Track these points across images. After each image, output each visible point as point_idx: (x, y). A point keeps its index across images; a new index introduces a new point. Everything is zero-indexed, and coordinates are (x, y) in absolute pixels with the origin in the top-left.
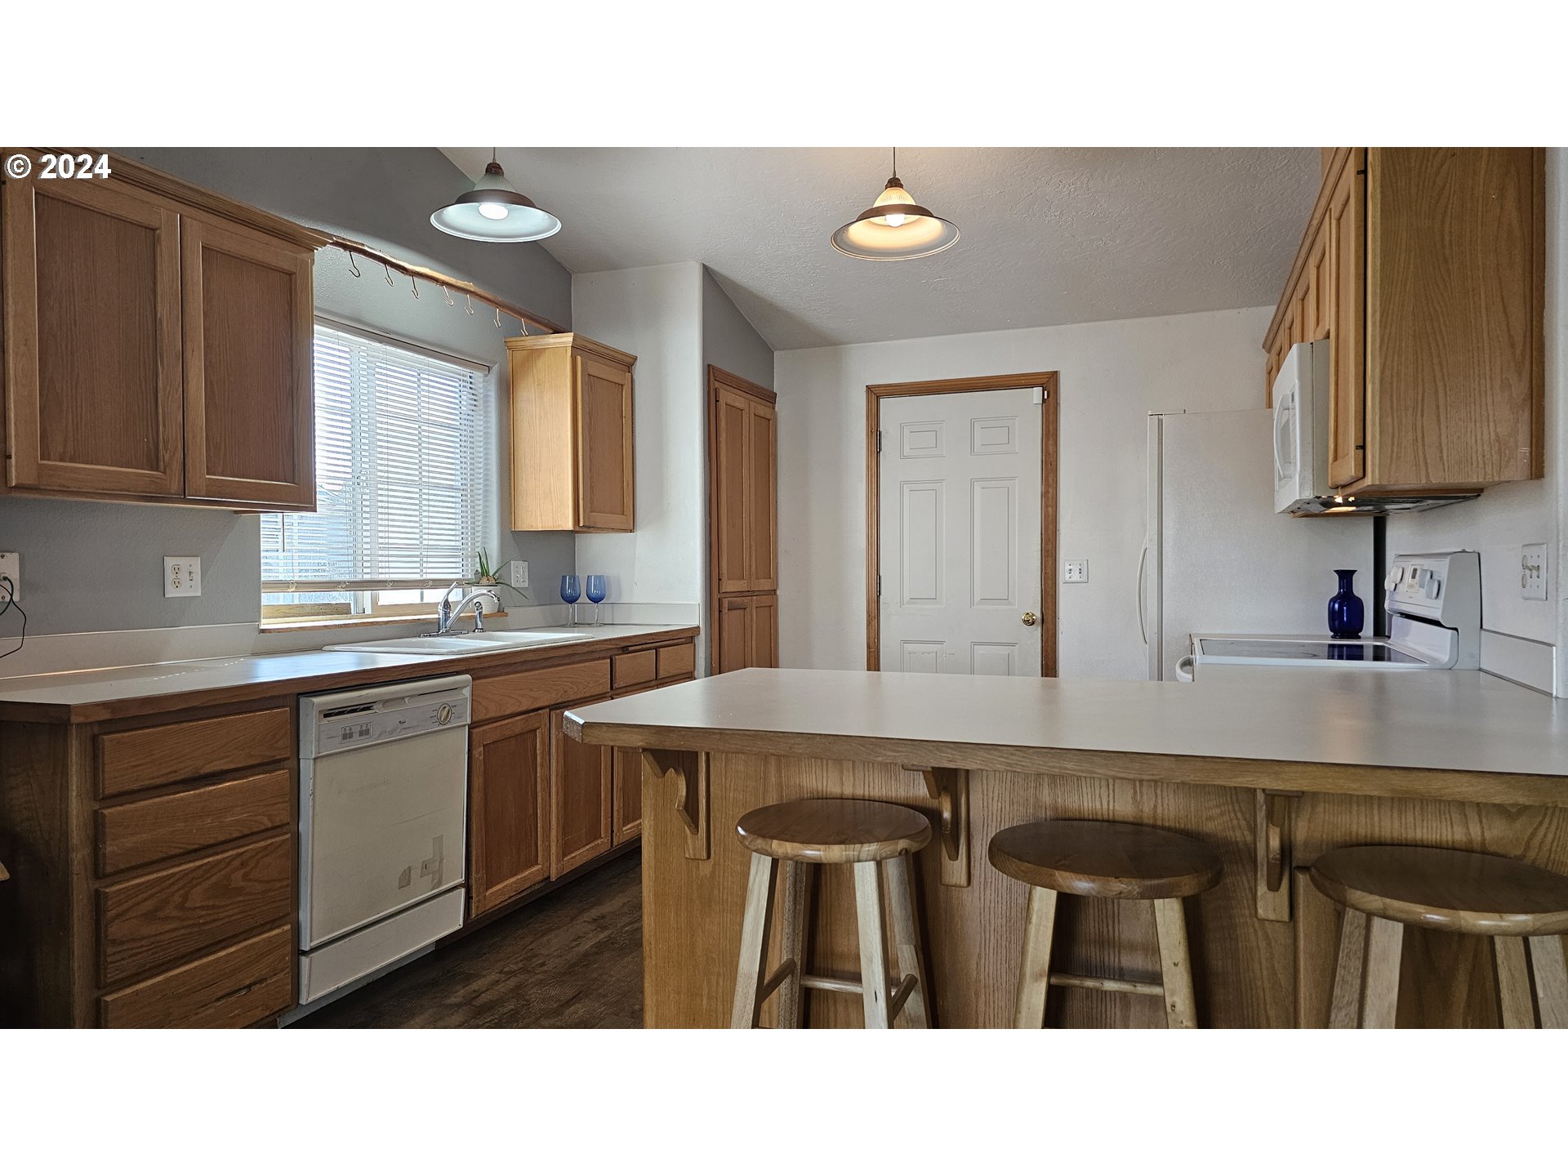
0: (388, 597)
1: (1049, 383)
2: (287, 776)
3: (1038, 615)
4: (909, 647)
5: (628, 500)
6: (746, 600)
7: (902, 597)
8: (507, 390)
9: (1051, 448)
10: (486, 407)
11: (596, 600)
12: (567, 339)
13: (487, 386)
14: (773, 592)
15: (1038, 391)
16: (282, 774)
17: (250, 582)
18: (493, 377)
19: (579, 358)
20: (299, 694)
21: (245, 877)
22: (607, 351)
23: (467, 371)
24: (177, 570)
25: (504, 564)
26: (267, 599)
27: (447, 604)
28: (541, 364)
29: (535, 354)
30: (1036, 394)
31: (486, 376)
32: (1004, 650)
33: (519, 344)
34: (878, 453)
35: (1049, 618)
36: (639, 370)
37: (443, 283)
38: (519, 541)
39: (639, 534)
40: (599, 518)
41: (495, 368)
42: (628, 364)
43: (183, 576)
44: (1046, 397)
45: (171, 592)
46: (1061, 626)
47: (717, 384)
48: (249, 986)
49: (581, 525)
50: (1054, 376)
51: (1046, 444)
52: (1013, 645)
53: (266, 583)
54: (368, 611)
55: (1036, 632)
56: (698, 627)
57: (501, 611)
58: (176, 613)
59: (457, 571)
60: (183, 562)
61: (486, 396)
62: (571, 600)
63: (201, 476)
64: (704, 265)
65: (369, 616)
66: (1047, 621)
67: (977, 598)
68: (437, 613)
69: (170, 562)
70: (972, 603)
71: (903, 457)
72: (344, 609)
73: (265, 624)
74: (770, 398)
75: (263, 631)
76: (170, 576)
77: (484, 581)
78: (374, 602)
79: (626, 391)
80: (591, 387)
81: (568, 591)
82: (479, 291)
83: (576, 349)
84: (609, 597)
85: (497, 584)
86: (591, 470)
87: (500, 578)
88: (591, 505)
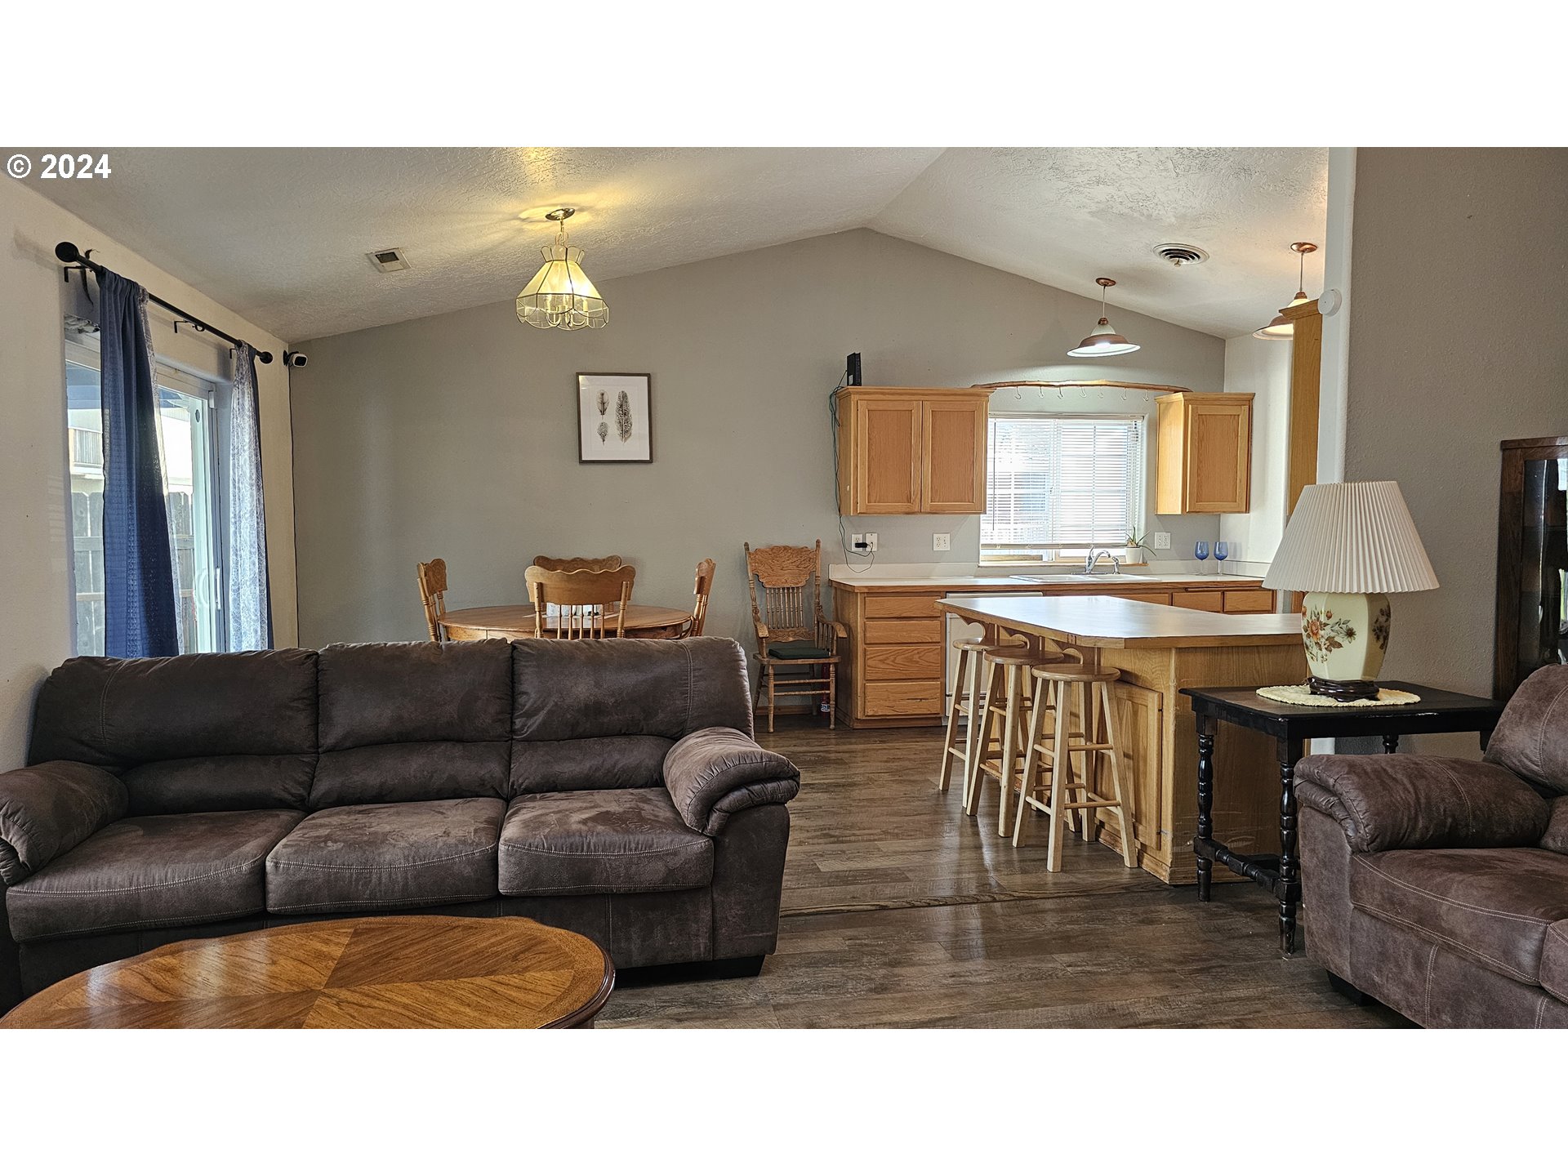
0: (1065, 553)
2: (938, 623)
5: (1241, 492)
8: (1154, 428)
10: (1142, 440)
11: (1221, 558)
12: (1180, 396)
13: (1142, 427)
17: (976, 545)
18: (1145, 422)
19: (1190, 406)
21: (919, 658)
22: (1219, 397)
23: (1129, 421)
24: (938, 539)
25: (1149, 534)
26: (983, 552)
27: (1088, 558)
28: (1171, 411)
29: (1170, 404)
31: (1142, 421)
33: (1160, 402)
37: (1081, 385)
38: (1157, 520)
39: (1253, 514)
40: (1206, 506)
41: (1146, 417)
42: (1248, 401)
43: (942, 542)
45: (936, 549)
48: (921, 699)
49: (1188, 510)
53: (982, 545)
57: (1145, 563)
59: (1119, 538)
60: (941, 536)
61: (1142, 434)
62: (1202, 558)
63: (927, 504)
65: (1054, 562)
68: (1084, 562)
69: (935, 536)
72: (1040, 558)
73: (981, 564)
75: (979, 567)
76: (935, 542)
77: (1130, 545)
78: (1057, 555)
79: (1243, 419)
80: (1203, 422)
81: (1199, 552)
82: (1108, 383)
83: (1187, 402)
84: (1235, 556)
85: (1138, 546)
86: (1198, 475)
87: (1144, 543)
88: (1198, 497)
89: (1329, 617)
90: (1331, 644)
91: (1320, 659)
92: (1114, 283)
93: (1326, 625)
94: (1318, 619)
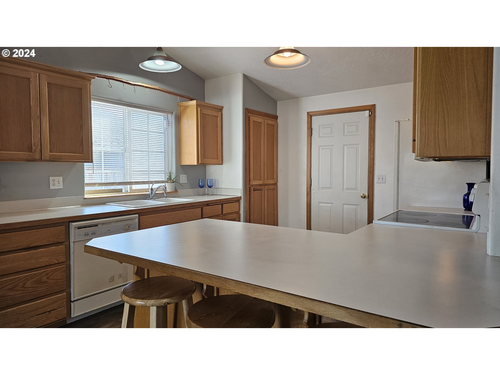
0: (135, 187)
1: (372, 109)
2: (64, 247)
3: (367, 195)
4: (322, 204)
5: (219, 154)
6: (262, 187)
7: (319, 187)
8: (178, 120)
9: (372, 133)
10: (172, 125)
11: (210, 187)
12: (194, 102)
13: (172, 118)
14: (276, 184)
15: (367, 112)
16: (62, 247)
17: (81, 184)
18: (173, 116)
19: (199, 108)
20: (69, 222)
21: (48, 278)
22: (210, 105)
23: (165, 114)
24: (54, 181)
25: (178, 175)
26: (87, 189)
27: (152, 189)
28: (188, 111)
29: (186, 107)
30: (367, 113)
31: (172, 115)
32: (354, 207)
33: (182, 104)
34: (311, 136)
35: (370, 196)
36: (224, 111)
37: (146, 87)
38: (181, 168)
39: (224, 165)
40: (207, 161)
41: (174, 113)
42: (220, 109)
43: (56, 182)
44: (370, 114)
45: (52, 187)
46: (375, 199)
47: (249, 114)
48: (50, 311)
49: (200, 163)
50: (374, 106)
51: (370, 131)
52: (358, 205)
53: (86, 184)
54: (129, 191)
55: (366, 201)
56: (241, 197)
57: (176, 191)
58: (55, 193)
59: (163, 178)
60: (56, 178)
61: (172, 122)
62: (202, 187)
63: (47, 153)
64: (244, 74)
65: (128, 193)
66: (370, 197)
67: (345, 188)
68: (149, 192)
69: (51, 178)
70: (343, 190)
71: (319, 137)
72: (120, 191)
73: (86, 196)
74: (276, 117)
75: (85, 199)
76: (51, 183)
77: (169, 181)
78: (131, 189)
79: (219, 118)
80: (204, 118)
81: (201, 184)
82: (160, 89)
83: (198, 105)
84: (215, 186)
85: (174, 182)
86: (204, 145)
87: (175, 180)
88: (204, 156)
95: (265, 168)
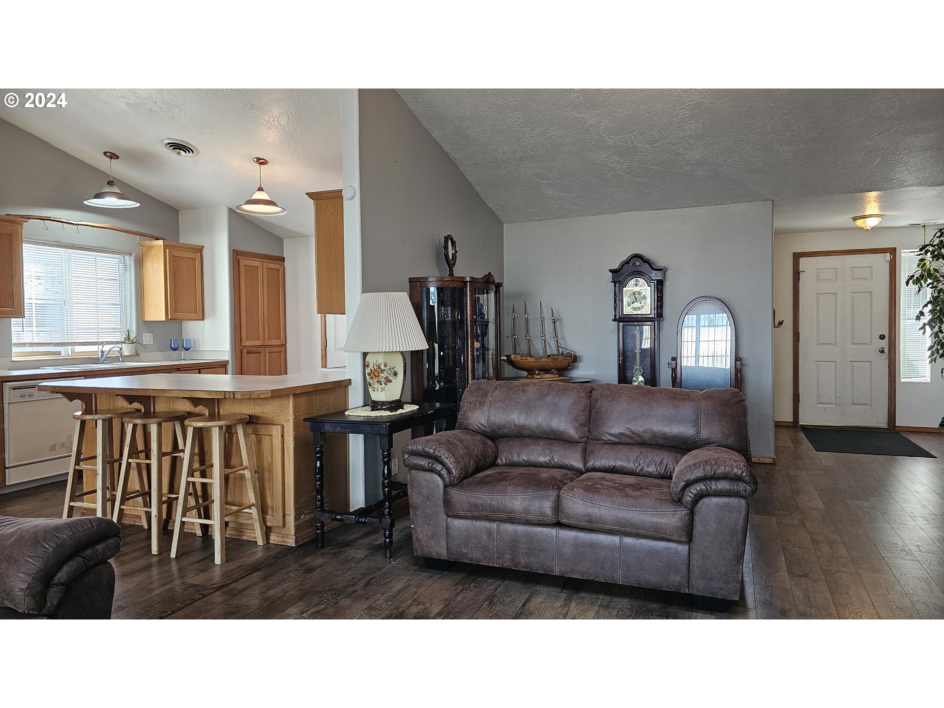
0: (79, 349)
5: (199, 307)
6: (260, 349)
8: (140, 263)
10: (130, 270)
11: (187, 349)
12: (161, 242)
13: (130, 261)
14: (284, 345)
17: (7, 343)
18: (132, 258)
19: (167, 250)
20: (3, 381)
22: (184, 246)
23: (120, 256)
25: (139, 334)
26: (15, 349)
27: (102, 352)
28: (153, 252)
29: (151, 248)
31: (130, 257)
33: (144, 245)
36: (205, 252)
37: (93, 226)
38: (145, 325)
39: (206, 321)
40: (179, 315)
41: (133, 254)
42: (200, 250)
47: (239, 257)
49: (169, 318)
53: (14, 344)
54: (70, 354)
56: (228, 361)
57: (138, 355)
59: (118, 338)
61: (130, 266)
62: (175, 350)
64: (228, 208)
65: (70, 356)
72: (59, 353)
73: (14, 359)
74: (282, 259)
75: (12, 361)
77: (127, 342)
78: (73, 351)
79: (198, 261)
80: (175, 261)
81: (173, 346)
82: (112, 227)
83: (165, 247)
84: (194, 348)
85: (133, 343)
86: (175, 295)
87: (136, 341)
88: (175, 310)
89: (386, 366)
90: (387, 381)
91: (380, 390)
92: (118, 157)
93: (384, 370)
94: (379, 368)
95: (265, 324)
